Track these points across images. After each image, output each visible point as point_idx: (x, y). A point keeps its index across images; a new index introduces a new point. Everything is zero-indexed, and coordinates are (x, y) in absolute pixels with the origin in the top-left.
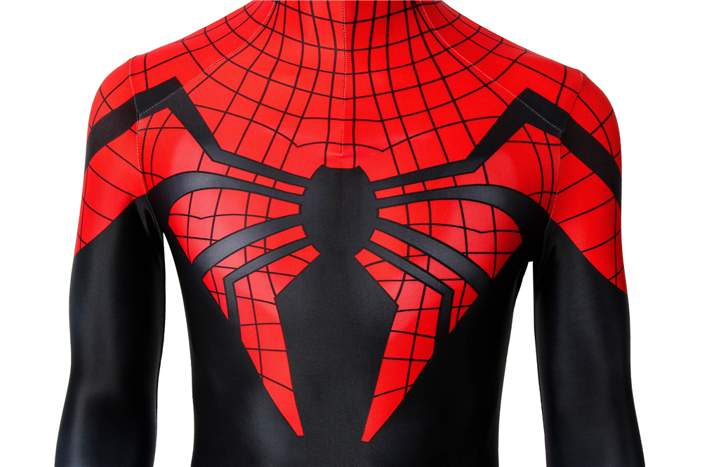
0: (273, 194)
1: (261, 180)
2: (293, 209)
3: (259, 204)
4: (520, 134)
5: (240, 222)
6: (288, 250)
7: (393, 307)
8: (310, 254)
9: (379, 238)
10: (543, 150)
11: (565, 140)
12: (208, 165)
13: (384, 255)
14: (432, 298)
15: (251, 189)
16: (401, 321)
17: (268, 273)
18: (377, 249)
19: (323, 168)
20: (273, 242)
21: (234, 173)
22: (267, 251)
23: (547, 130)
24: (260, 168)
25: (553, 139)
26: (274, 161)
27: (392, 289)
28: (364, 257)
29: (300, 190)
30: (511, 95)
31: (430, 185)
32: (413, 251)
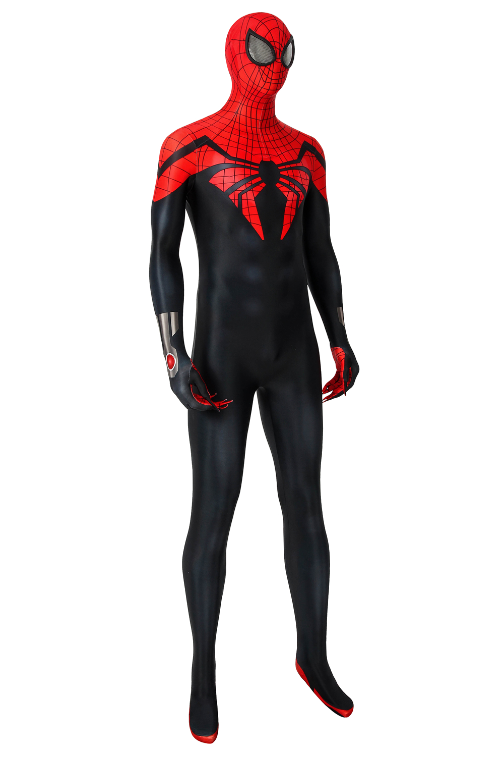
0: (251, 168)
1: (246, 165)
2: (257, 172)
3: (248, 171)
4: (306, 154)
5: (243, 177)
6: (257, 184)
7: (286, 199)
8: (263, 185)
9: (281, 180)
10: (311, 158)
11: (316, 156)
12: (228, 161)
13: (284, 184)
14: (296, 197)
15: (244, 167)
16: (288, 204)
17: (253, 191)
18: (281, 183)
19: (262, 161)
20: (253, 182)
21: (237, 163)
22: (252, 184)
23: (312, 153)
24: (245, 161)
25: (313, 155)
26: (248, 159)
27: (286, 194)
28: (278, 185)
29: (258, 167)
30: (302, 143)
31: (292, 166)
32: (291, 183)
